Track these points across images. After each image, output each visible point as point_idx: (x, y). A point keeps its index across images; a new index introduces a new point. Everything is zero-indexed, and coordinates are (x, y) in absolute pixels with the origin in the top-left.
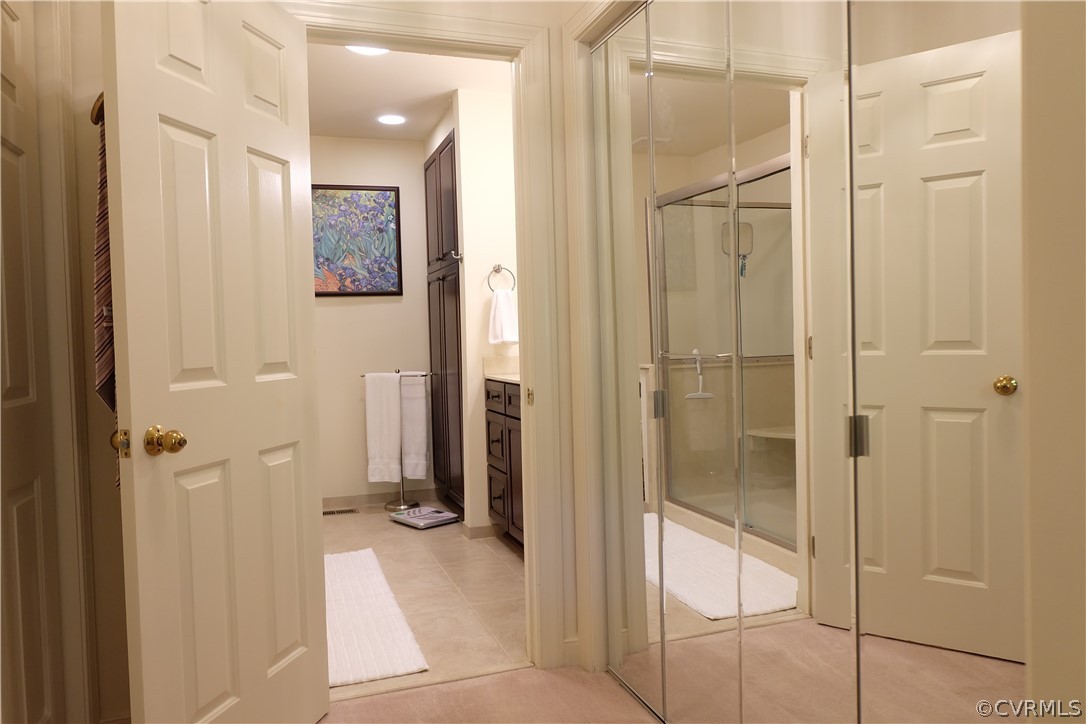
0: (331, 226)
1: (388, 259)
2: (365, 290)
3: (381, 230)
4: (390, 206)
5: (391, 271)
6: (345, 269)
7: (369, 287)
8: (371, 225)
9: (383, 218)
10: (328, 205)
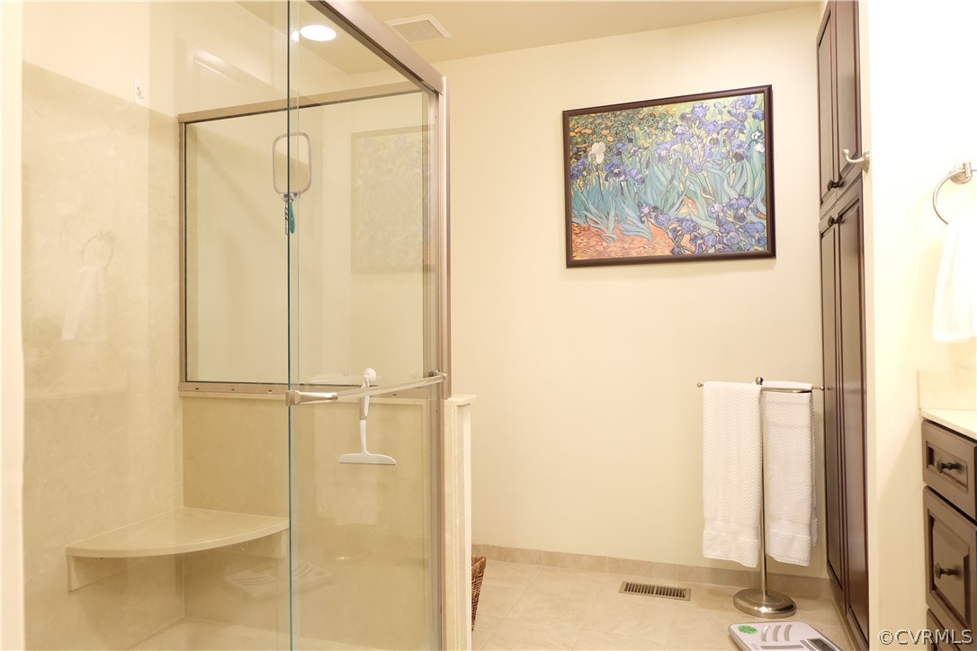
0: (661, 159)
1: (750, 200)
2: (711, 251)
3: (739, 157)
4: (755, 117)
5: (755, 219)
6: (681, 221)
7: (719, 246)
8: (724, 150)
9: (742, 137)
10: (657, 128)
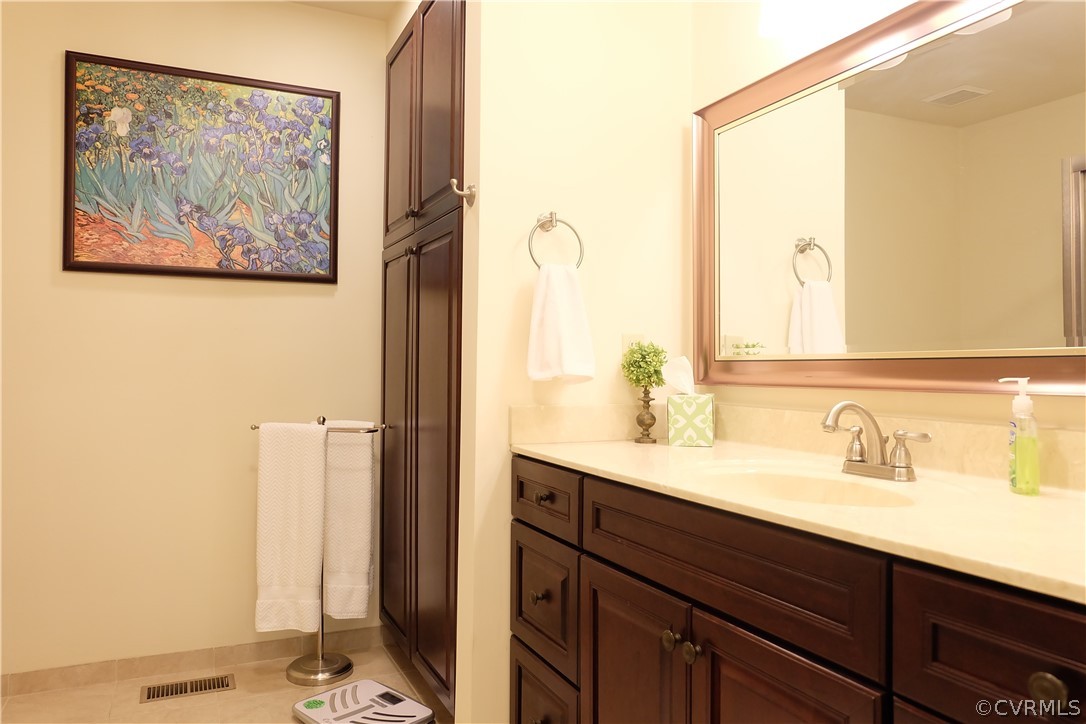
0: (208, 147)
1: (313, 216)
2: (267, 269)
3: (303, 165)
4: (322, 123)
5: (318, 239)
6: (232, 228)
7: (277, 264)
8: (286, 153)
9: (307, 143)
10: (205, 108)
